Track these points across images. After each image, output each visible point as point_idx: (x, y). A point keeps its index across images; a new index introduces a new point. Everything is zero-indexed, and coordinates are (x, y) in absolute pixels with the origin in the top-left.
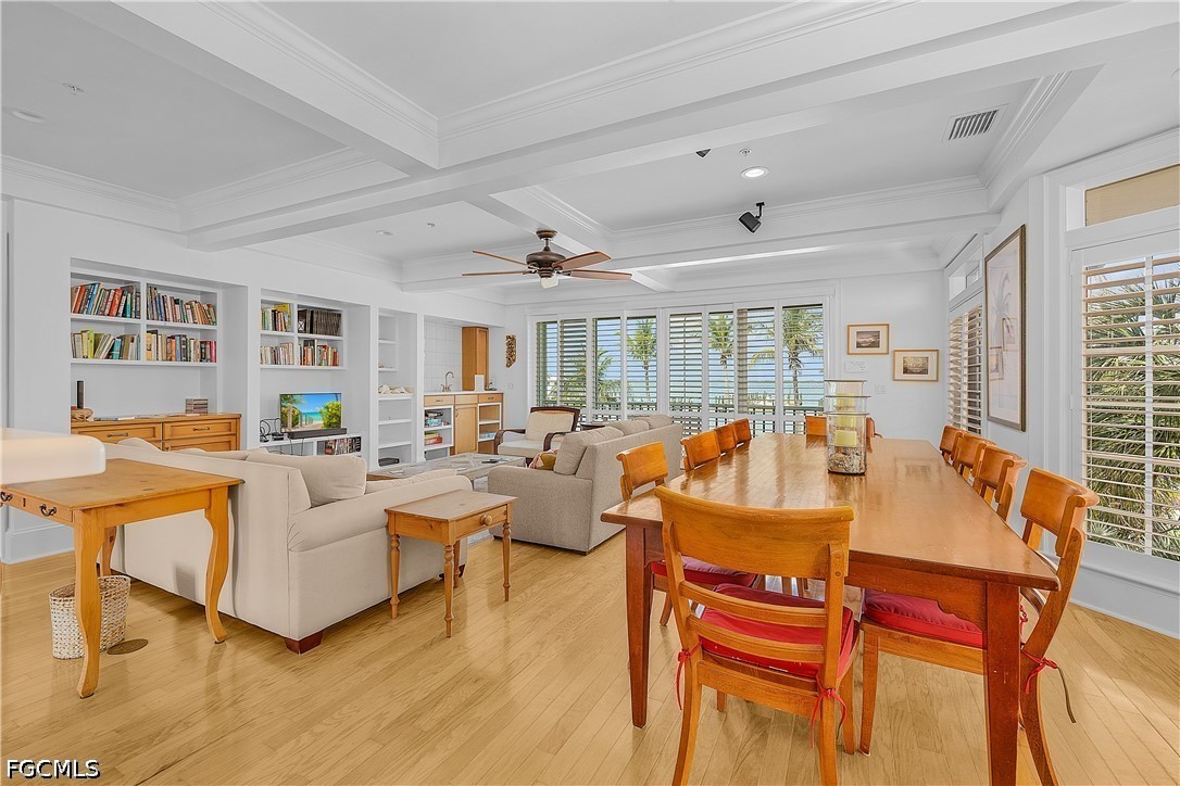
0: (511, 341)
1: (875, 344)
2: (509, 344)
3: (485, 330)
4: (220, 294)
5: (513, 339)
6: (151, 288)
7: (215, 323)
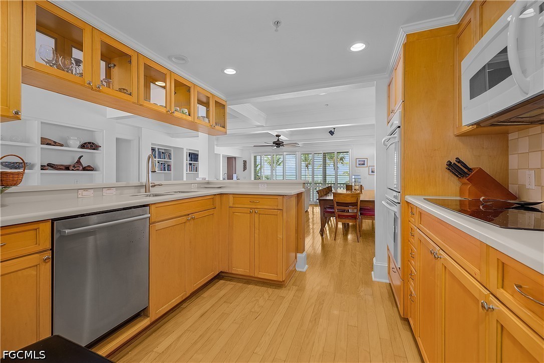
0: (245, 162)
1: (363, 164)
2: (244, 163)
3: (235, 158)
4: (172, 150)
5: (246, 161)
6: (158, 149)
7: (171, 159)
